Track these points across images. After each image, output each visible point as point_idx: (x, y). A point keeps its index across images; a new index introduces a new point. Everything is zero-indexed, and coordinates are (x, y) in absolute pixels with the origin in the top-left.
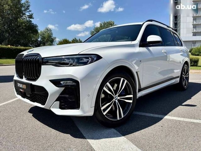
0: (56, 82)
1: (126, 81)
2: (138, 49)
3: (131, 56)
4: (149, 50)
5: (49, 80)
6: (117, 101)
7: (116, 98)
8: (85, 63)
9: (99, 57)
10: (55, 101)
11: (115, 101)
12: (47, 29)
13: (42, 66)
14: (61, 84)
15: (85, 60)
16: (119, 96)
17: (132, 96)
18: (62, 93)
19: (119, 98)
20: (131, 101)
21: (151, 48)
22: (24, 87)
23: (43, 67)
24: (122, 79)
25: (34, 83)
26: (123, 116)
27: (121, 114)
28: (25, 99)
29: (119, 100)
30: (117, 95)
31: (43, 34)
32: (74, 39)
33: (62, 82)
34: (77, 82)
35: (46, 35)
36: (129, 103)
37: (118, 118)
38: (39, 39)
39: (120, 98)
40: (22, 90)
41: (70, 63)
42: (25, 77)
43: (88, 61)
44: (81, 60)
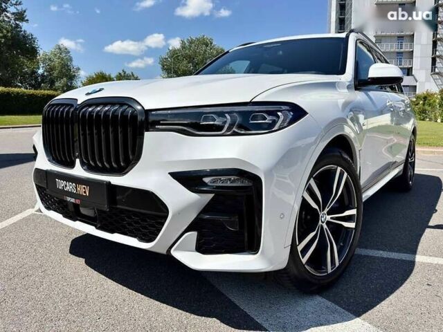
0: (190, 180)
1: (345, 174)
5: (169, 173)
6: (325, 226)
7: (325, 217)
9: (298, 113)
10: (186, 231)
11: (322, 227)
12: (60, 49)
13: (147, 134)
14: (205, 184)
15: (269, 119)
16: (329, 213)
17: (355, 212)
18: (207, 209)
19: (328, 218)
20: (352, 225)
22: (83, 190)
23: (149, 136)
24: (339, 169)
26: (337, 264)
27: (334, 258)
28: (78, 222)
29: (328, 223)
30: (325, 212)
31: (50, 59)
32: (121, 72)
33: (207, 180)
34: (256, 180)
35: (57, 62)
36: (350, 230)
37: (330, 271)
38: (40, 71)
39: (331, 218)
40: (73, 200)
41: (226, 126)
42: (83, 164)
43: (274, 123)
44: (255, 118)
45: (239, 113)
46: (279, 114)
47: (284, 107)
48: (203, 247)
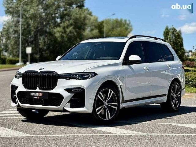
0: (68, 90)
1: (112, 92)
2: (122, 67)
3: (116, 73)
4: (131, 67)
5: (64, 89)
6: (106, 106)
7: (106, 104)
8: (87, 78)
9: (95, 74)
10: (68, 103)
14: (72, 91)
15: (87, 76)
16: (107, 103)
17: (116, 104)
18: (73, 97)
19: (107, 104)
21: (132, 66)
23: (59, 80)
24: (110, 90)
25: (50, 91)
26: (110, 118)
27: (109, 117)
30: (106, 102)
33: (73, 90)
34: (84, 90)
36: (115, 109)
37: (107, 119)
40: (37, 98)
41: (77, 78)
42: (39, 88)
43: (89, 77)
44: (84, 76)
45: (80, 75)
46: (90, 75)
47: (91, 73)
48: (72, 107)
